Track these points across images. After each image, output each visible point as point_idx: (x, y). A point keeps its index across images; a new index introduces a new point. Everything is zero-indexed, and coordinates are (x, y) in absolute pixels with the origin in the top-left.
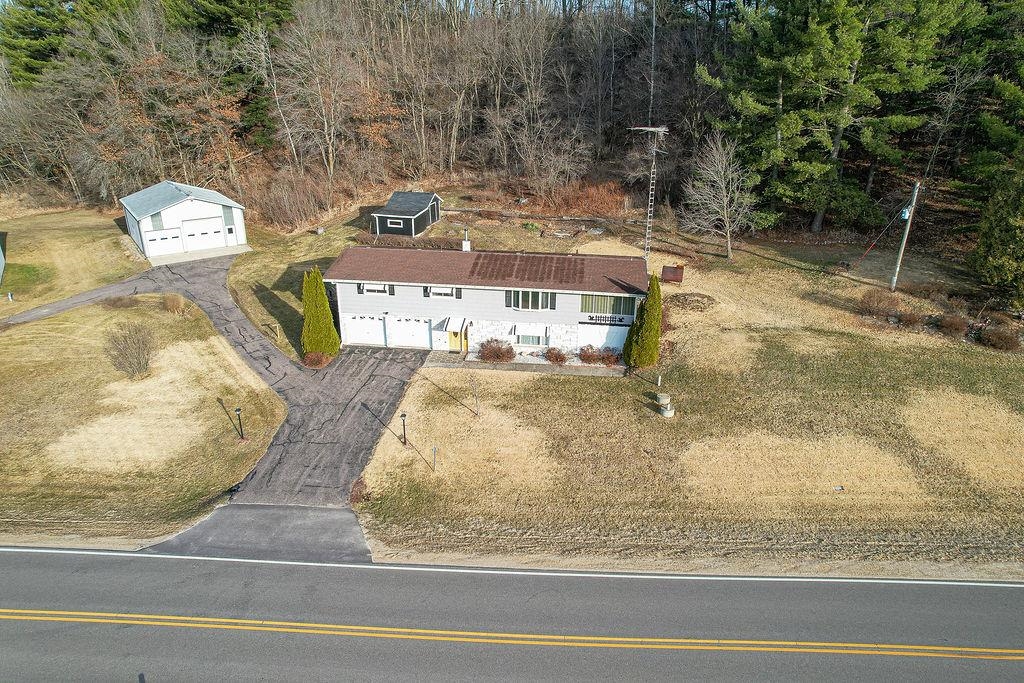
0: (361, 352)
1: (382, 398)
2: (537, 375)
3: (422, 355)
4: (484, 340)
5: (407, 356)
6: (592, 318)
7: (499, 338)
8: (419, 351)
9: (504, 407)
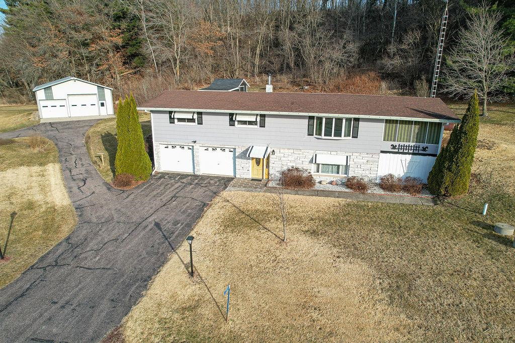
0: (170, 177)
1: (178, 218)
2: (342, 201)
3: (225, 182)
4: (285, 168)
5: (212, 182)
6: (394, 147)
7: (300, 167)
8: (223, 178)
9: (314, 233)
